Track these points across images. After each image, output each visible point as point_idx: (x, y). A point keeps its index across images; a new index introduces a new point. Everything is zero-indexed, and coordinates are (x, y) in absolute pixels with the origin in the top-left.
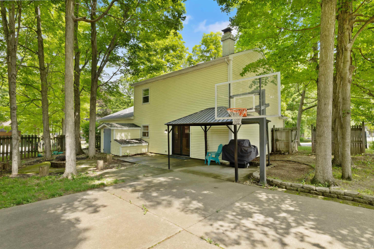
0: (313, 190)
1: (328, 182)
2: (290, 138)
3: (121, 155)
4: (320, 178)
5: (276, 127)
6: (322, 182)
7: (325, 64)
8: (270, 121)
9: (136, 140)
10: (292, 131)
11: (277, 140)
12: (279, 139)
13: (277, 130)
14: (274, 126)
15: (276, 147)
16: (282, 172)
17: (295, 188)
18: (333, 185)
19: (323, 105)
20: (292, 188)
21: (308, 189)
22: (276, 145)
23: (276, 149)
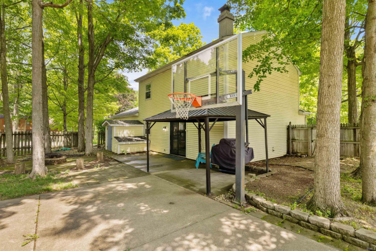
0: (304, 221)
1: (332, 208)
2: (310, 138)
3: (119, 153)
4: (319, 202)
5: (292, 124)
6: (323, 207)
7: (330, 22)
8: (269, 116)
9: (139, 137)
10: (312, 128)
11: (294, 140)
12: (296, 138)
13: (294, 128)
14: (290, 123)
15: (293, 148)
16: (276, 185)
17: (279, 214)
18: (339, 215)
19: (326, 88)
20: (275, 213)
21: (298, 217)
22: (293, 145)
23: (293, 150)
